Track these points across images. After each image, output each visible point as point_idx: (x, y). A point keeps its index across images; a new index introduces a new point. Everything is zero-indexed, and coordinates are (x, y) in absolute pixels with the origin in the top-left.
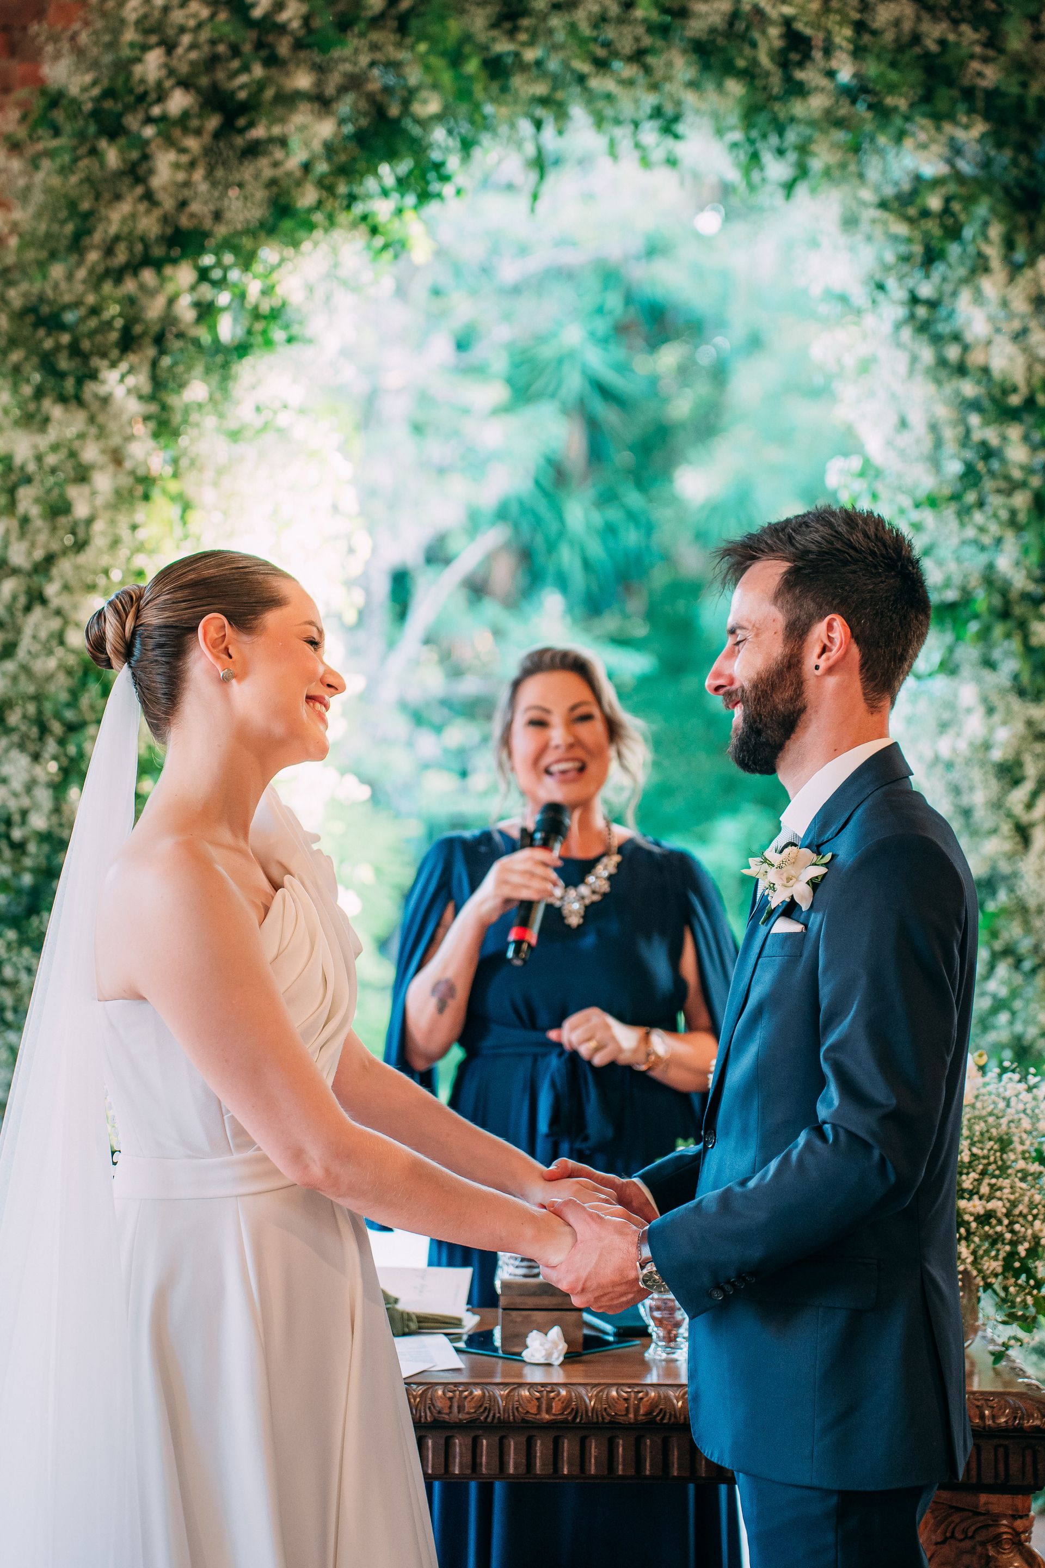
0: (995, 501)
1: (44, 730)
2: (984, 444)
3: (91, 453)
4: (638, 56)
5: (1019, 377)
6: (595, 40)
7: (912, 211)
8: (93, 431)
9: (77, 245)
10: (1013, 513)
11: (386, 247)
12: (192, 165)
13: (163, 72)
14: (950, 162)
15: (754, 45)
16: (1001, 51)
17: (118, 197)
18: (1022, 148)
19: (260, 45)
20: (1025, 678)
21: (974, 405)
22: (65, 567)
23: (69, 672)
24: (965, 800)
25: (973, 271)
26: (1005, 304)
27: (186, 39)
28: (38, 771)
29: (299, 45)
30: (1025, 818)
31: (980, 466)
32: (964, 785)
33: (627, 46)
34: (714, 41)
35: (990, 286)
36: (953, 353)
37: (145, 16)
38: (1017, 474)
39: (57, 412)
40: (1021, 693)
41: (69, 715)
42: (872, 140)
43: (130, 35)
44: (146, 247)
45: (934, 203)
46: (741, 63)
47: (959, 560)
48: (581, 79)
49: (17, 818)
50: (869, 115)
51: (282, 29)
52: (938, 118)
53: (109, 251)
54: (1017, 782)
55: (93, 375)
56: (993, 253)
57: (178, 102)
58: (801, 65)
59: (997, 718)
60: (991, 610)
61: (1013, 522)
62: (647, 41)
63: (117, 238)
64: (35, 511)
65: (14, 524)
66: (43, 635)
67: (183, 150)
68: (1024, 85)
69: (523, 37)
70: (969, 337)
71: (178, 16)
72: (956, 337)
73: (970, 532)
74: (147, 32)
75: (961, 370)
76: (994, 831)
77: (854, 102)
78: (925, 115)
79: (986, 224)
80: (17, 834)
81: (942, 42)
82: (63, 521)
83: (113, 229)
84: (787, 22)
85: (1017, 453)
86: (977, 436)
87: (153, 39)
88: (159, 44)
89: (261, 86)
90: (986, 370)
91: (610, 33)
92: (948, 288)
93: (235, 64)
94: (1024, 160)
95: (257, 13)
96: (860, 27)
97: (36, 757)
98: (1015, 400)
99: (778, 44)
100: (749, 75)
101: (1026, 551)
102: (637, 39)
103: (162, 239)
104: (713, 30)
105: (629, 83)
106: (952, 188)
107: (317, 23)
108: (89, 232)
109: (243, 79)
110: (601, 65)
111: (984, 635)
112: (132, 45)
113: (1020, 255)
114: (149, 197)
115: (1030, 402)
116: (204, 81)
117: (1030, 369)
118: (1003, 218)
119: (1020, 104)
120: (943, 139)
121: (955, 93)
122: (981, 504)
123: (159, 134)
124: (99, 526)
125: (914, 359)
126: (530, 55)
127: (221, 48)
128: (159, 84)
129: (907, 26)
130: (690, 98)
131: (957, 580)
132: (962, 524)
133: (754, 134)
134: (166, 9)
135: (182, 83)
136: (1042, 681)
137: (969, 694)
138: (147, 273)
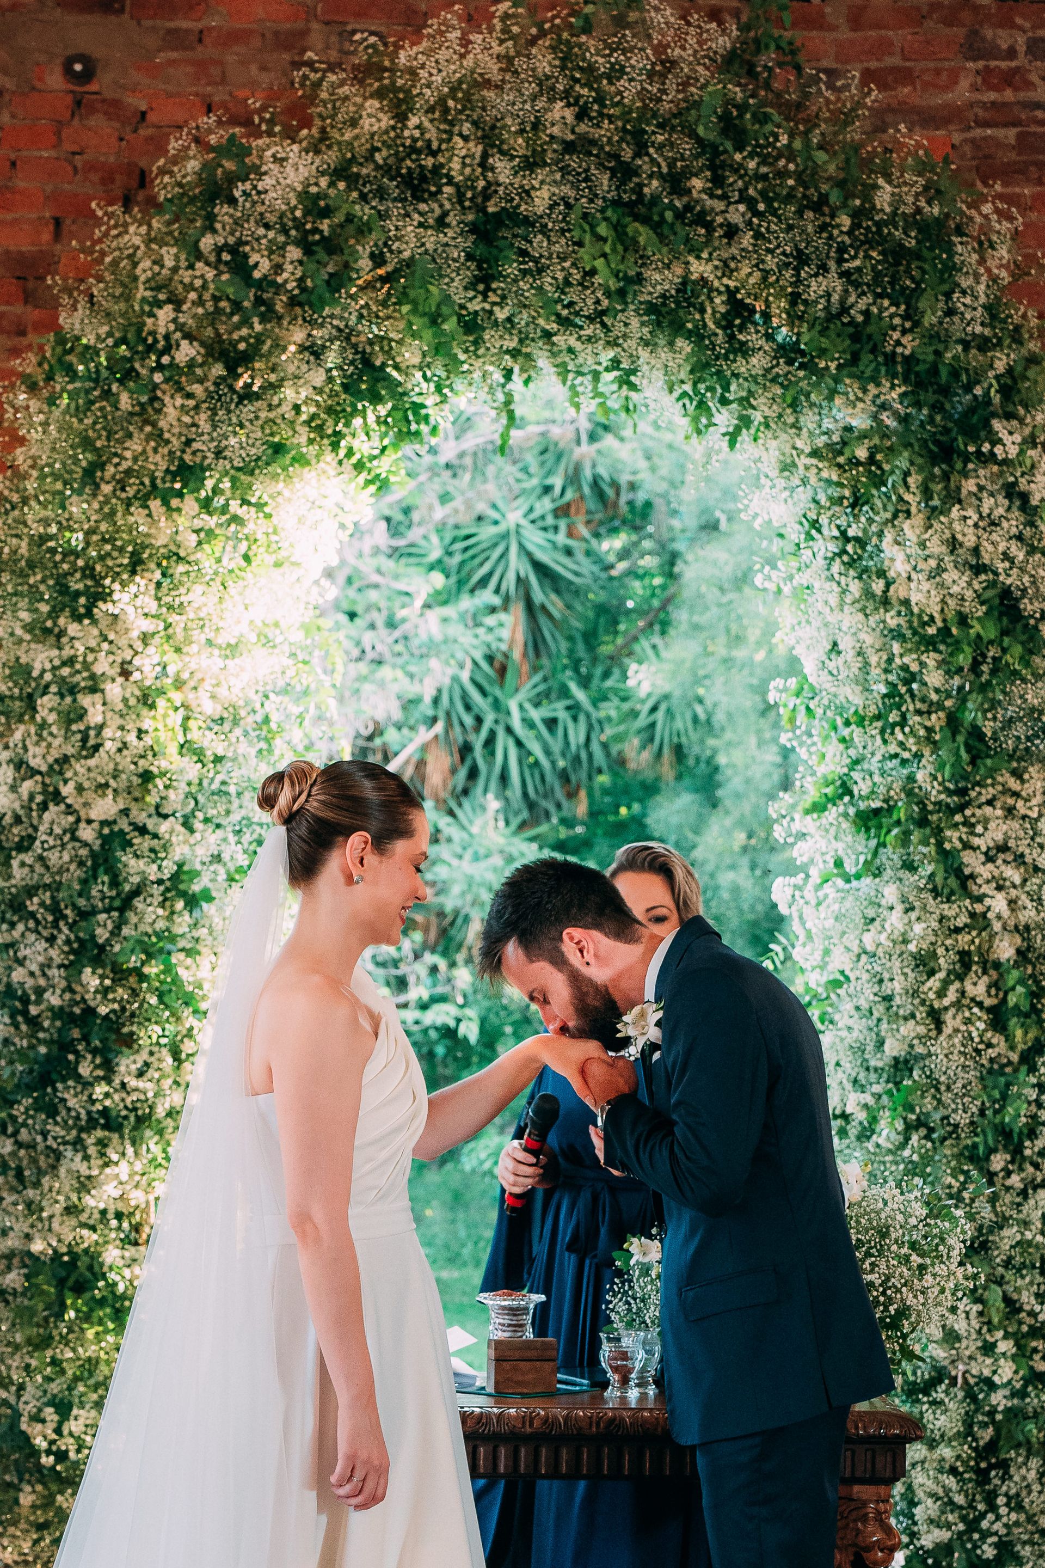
0: (914, 720)
1: (58, 915)
2: (905, 668)
3: (102, 666)
4: (598, 316)
5: (935, 610)
6: (560, 300)
7: (841, 460)
8: (105, 646)
9: (91, 476)
10: (929, 730)
11: (368, 482)
12: (197, 407)
13: (172, 327)
14: (875, 417)
15: (702, 311)
16: (916, 324)
17: (130, 436)
18: (936, 407)
19: (259, 301)
20: (939, 879)
21: (897, 634)
22: (77, 769)
23: (81, 864)
24: (887, 988)
25: (895, 516)
26: (923, 545)
27: (193, 296)
28: (54, 953)
29: (293, 302)
30: (936, 1005)
31: (903, 690)
32: (886, 976)
33: (589, 310)
34: (664, 304)
35: (911, 529)
36: (878, 586)
37: (155, 275)
38: (934, 697)
39: (73, 629)
40: (936, 893)
41: (82, 902)
42: (808, 396)
43: (142, 292)
44: (153, 480)
45: (862, 453)
46: (689, 325)
47: (883, 773)
48: (548, 335)
49: (33, 998)
50: (801, 373)
51: (279, 288)
52: (864, 381)
54: (932, 973)
55: (104, 596)
56: (912, 499)
57: (185, 352)
58: (742, 328)
59: (913, 915)
60: (910, 818)
61: (929, 740)
62: (605, 303)
63: (128, 472)
64: (52, 718)
65: (33, 730)
66: (58, 831)
67: (189, 396)
68: (938, 353)
69: (493, 298)
70: (891, 574)
71: (186, 276)
72: (882, 574)
73: (893, 748)
74: (158, 289)
75: (885, 602)
76: (913, 1016)
77: (790, 362)
78: (851, 376)
79: (907, 474)
80: (33, 1010)
81: (866, 313)
82: (74, 727)
83: (125, 465)
84: (731, 293)
85: (934, 678)
86: (898, 661)
87: (162, 297)
88: (169, 301)
89: (259, 339)
90: (906, 603)
91: (572, 295)
92: (874, 528)
93: (236, 319)
94: (938, 418)
95: (257, 275)
96: (794, 298)
97: (51, 940)
98: (931, 631)
99: (723, 309)
100: (697, 336)
101: (941, 767)
102: (598, 302)
103: (167, 471)
104: (663, 296)
105: (589, 339)
106: (876, 441)
107: (309, 283)
108: (102, 467)
109: (244, 332)
110: (565, 323)
111: (905, 840)
112: (144, 300)
113: (936, 502)
114: (159, 436)
115: (945, 632)
116: (209, 332)
117: (943, 601)
118: (921, 470)
119: (934, 370)
120: (868, 399)
121: (880, 359)
122: (903, 722)
123: (167, 380)
124: (107, 733)
125: (844, 592)
126: (501, 314)
127: (223, 304)
128: (167, 337)
129: (835, 298)
130: (644, 354)
131: (882, 790)
132: (885, 742)
133: (702, 387)
134: (175, 270)
135: (189, 336)
136: (953, 882)
137: (891, 893)
138: (155, 504)
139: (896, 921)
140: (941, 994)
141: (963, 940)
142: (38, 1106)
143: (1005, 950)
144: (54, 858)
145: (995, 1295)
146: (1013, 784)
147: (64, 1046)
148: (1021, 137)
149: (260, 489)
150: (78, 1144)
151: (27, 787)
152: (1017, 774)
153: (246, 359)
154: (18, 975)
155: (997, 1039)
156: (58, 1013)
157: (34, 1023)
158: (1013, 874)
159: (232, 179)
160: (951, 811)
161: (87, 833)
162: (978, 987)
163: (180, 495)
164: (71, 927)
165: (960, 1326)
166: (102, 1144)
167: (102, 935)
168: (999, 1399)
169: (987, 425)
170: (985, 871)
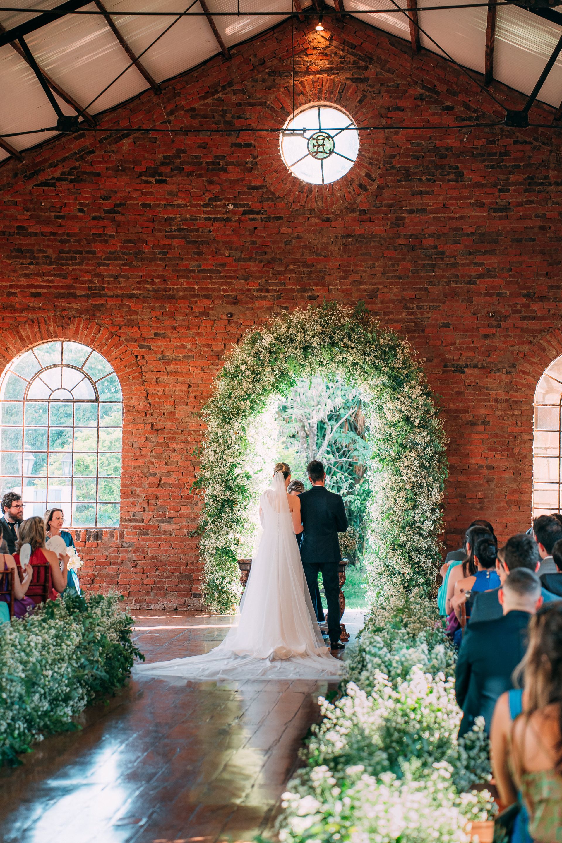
1: (223, 480)
3: (231, 432)
4: (327, 364)
5: (393, 420)
8: (232, 429)
10: (393, 443)
11: (284, 395)
12: (250, 383)
13: (245, 368)
14: (382, 382)
15: (347, 363)
17: (237, 389)
18: (393, 381)
19: (262, 363)
20: (395, 472)
21: (386, 425)
22: (226, 452)
23: (227, 470)
25: (386, 401)
26: (391, 407)
27: (249, 363)
28: (222, 488)
29: (268, 363)
30: (395, 497)
33: (325, 363)
34: (340, 362)
35: (389, 404)
36: (383, 415)
39: (226, 425)
40: (394, 475)
41: (227, 478)
42: (368, 378)
43: (240, 362)
44: (242, 397)
45: (379, 389)
46: (345, 366)
48: (318, 368)
49: (218, 496)
50: (367, 374)
51: (265, 361)
52: (378, 376)
53: (235, 398)
54: (394, 491)
55: (232, 419)
56: (389, 398)
57: (248, 373)
59: (390, 480)
60: (389, 460)
62: (329, 361)
64: (222, 442)
66: (223, 464)
67: (248, 381)
69: (307, 361)
71: (248, 359)
75: (384, 418)
76: (391, 499)
77: (365, 372)
78: (376, 375)
79: (387, 393)
80: (218, 499)
81: (379, 364)
82: (226, 444)
86: (387, 430)
88: (245, 364)
89: (262, 370)
90: (388, 418)
91: (322, 360)
93: (257, 367)
95: (261, 358)
97: (221, 485)
100: (347, 367)
107: (271, 360)
109: (259, 369)
112: (240, 364)
113: (393, 399)
114: (242, 389)
115: (395, 424)
116: (252, 369)
117: (395, 418)
118: (390, 393)
120: (380, 379)
121: (381, 372)
123: (244, 378)
124: (232, 445)
126: (309, 364)
127: (255, 364)
128: (244, 370)
130: (337, 370)
131: (384, 455)
133: (348, 376)
135: (248, 370)
136: (398, 473)
137: (386, 475)
138: (242, 401)
139: (387, 481)
140: (395, 495)
141: (400, 485)
142: (219, 518)
143: (408, 487)
144: (221, 469)
145: (406, 556)
146: (410, 454)
147: (223, 506)
148: (415, 325)
149: (263, 398)
150: (226, 525)
151: (217, 456)
152: (410, 452)
153: (259, 374)
154: (215, 492)
155: (406, 504)
156: (222, 499)
157: (218, 501)
158: (409, 472)
159: (257, 339)
160: (397, 459)
161: (228, 465)
162: (403, 494)
163: (246, 400)
164: (226, 483)
165: (399, 561)
166: (231, 525)
167: (231, 484)
168: (408, 577)
169: (403, 384)
170: (403, 471)
